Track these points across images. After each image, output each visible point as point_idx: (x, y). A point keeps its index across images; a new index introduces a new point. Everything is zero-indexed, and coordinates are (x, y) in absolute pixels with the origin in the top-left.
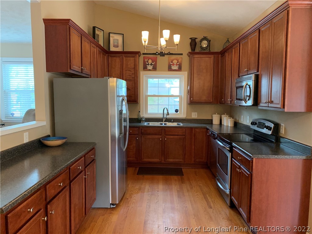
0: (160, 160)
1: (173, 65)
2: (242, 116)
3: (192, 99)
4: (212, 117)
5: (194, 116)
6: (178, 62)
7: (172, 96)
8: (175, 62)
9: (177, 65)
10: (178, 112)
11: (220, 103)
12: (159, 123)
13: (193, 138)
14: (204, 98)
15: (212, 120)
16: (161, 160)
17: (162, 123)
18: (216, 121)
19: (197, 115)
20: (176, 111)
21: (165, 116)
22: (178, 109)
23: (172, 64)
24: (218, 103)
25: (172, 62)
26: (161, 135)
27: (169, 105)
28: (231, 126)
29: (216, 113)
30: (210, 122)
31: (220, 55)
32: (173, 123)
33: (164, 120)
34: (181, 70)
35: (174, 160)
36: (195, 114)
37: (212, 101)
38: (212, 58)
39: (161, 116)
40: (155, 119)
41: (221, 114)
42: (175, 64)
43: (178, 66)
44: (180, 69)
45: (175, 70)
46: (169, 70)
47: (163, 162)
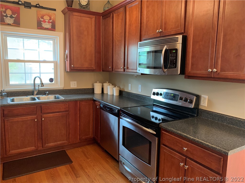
0: (35, 147)
1: (45, 21)
2: (130, 85)
3: (72, 66)
4: (93, 85)
5: (74, 85)
6: (50, 19)
7: (45, 62)
8: (47, 18)
9: (49, 22)
10: (53, 82)
11: (103, 71)
12: (29, 97)
13: (78, 113)
14: (86, 65)
15: (93, 89)
16: (38, 147)
17: (33, 96)
18: (98, 90)
19: (76, 84)
20: (50, 81)
21: (37, 88)
22: (53, 77)
23: (43, 20)
24: (101, 71)
25: (42, 18)
26: (35, 114)
27: (40, 73)
28: (117, 95)
29: (98, 82)
30: (92, 91)
31: (101, 17)
32: (48, 95)
33: (35, 93)
34: (55, 29)
35: (56, 143)
36: (75, 83)
37: (94, 68)
38: (93, 19)
39: (31, 88)
40: (22, 93)
41: (103, 82)
42: (47, 21)
43: (51, 24)
44: (53, 28)
45: (48, 28)
46: (39, 28)
47: (40, 148)
